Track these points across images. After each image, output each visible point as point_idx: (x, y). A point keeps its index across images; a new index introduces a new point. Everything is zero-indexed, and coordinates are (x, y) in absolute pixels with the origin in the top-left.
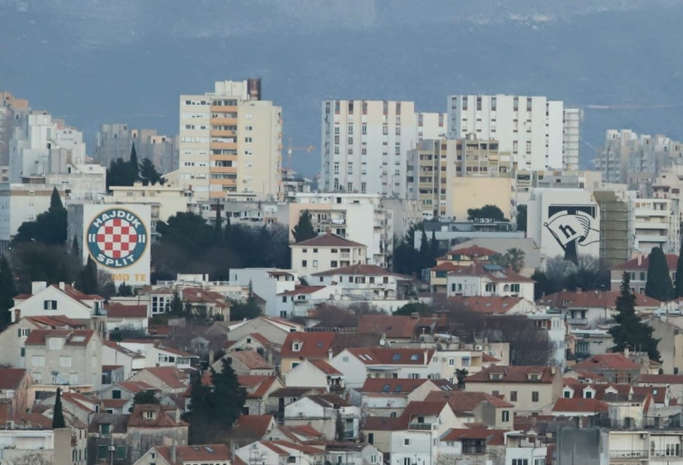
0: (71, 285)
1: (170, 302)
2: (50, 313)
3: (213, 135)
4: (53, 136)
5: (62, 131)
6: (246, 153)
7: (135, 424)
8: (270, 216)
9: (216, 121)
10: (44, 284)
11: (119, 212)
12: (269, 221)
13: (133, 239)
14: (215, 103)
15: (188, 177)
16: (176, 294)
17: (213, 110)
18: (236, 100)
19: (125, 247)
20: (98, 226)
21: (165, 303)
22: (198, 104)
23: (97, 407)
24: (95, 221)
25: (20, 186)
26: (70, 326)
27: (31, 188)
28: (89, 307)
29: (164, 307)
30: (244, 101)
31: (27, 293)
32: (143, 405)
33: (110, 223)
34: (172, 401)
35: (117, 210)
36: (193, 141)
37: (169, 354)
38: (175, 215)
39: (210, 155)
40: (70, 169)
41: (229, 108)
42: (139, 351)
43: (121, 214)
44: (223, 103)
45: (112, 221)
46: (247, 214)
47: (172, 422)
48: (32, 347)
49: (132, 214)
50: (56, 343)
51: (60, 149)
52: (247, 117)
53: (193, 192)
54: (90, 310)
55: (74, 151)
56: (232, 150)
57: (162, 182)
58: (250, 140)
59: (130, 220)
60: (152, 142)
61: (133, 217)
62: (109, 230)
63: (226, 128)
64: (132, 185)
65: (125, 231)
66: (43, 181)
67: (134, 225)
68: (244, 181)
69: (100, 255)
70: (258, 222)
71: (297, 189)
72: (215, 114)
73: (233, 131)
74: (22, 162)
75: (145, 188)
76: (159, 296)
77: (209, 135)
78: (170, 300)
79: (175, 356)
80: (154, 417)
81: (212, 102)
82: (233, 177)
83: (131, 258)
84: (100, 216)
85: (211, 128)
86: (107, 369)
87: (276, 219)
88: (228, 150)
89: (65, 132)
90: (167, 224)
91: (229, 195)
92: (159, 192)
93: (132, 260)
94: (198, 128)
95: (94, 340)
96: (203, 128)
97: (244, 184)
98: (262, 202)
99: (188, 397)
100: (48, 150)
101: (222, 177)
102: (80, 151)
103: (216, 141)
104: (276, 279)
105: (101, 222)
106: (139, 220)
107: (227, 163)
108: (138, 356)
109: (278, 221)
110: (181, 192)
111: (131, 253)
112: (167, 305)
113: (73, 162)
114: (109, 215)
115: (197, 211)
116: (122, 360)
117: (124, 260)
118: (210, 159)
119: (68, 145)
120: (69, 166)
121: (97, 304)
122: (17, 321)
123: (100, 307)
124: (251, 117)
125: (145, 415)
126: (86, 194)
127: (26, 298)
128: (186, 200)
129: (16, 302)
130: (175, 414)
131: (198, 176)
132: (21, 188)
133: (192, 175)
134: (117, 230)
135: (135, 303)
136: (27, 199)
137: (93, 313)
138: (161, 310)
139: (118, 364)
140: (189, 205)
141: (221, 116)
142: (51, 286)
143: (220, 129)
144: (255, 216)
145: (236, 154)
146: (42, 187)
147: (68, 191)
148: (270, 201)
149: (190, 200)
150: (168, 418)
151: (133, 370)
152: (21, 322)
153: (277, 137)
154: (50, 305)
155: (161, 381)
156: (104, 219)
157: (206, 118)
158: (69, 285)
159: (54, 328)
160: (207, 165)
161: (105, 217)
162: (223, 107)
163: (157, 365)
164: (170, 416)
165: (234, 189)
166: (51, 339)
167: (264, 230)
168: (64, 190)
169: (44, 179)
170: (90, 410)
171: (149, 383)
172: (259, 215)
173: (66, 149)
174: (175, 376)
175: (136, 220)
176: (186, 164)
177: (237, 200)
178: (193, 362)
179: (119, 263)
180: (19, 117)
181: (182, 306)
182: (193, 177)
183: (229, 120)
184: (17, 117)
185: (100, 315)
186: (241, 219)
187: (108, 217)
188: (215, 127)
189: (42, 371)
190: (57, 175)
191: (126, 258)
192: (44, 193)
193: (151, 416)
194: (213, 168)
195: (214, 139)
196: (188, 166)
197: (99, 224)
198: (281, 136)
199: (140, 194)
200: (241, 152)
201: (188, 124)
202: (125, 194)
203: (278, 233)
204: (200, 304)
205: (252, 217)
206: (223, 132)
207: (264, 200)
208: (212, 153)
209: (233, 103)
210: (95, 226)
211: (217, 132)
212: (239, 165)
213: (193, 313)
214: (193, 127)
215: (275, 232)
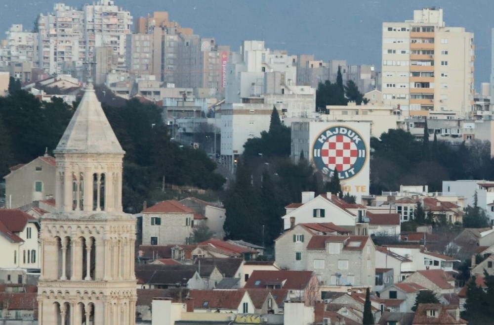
0: (336, 195)
1: (413, 211)
2: (319, 220)
3: (412, 59)
4: (267, 61)
5: (274, 56)
6: (443, 75)
7: (420, 322)
8: (469, 133)
9: (415, 46)
10: (313, 193)
11: (341, 129)
12: (468, 137)
13: (354, 153)
14: (414, 30)
15: (390, 97)
16: (419, 204)
17: (413, 36)
18: (433, 27)
19: (346, 161)
20: (322, 142)
21: (409, 211)
22: (399, 30)
23: (382, 306)
24: (320, 137)
25: (241, 105)
26: (338, 232)
27: (252, 107)
28: (354, 215)
29: (408, 215)
30: (440, 28)
31: (298, 202)
32: (426, 304)
33: (333, 139)
34: (447, 301)
35: (339, 128)
36: (394, 64)
37: (434, 258)
38: (387, 132)
39: (410, 77)
40: (283, 90)
41: (427, 34)
42: (407, 255)
43: (343, 131)
44: (421, 30)
45: (335, 137)
46: (448, 130)
47: (453, 320)
48: (314, 251)
49: (353, 131)
50: (334, 248)
51: (274, 72)
52: (443, 42)
53: (401, 111)
54: (355, 217)
55: (287, 74)
56: (430, 73)
57: (366, 102)
58: (446, 63)
59: (351, 136)
60: (310, 66)
61: (354, 134)
62: (332, 146)
63: (424, 52)
64: (346, 105)
65: (347, 146)
66: (262, 101)
67: (354, 141)
68: (441, 101)
69: (324, 168)
70: (457, 138)
71: (484, 108)
72: (414, 40)
73: (431, 55)
74: (239, 84)
75: (358, 107)
76: (403, 206)
77: (408, 59)
78: (414, 209)
79: (439, 260)
80: (437, 315)
81: (411, 28)
82: (431, 97)
83: (352, 171)
84: (324, 133)
85: (411, 53)
86: (379, 272)
87: (474, 135)
88: (426, 73)
89: (277, 57)
90: (380, 140)
91: (431, 114)
92: (371, 110)
93: (353, 173)
94: (399, 52)
95: (368, 246)
96: (403, 52)
97: (440, 104)
98: (461, 120)
99: (462, 297)
100: (263, 73)
101: (420, 97)
102: (292, 73)
103: (416, 64)
104: (486, 190)
105: (325, 138)
106: (359, 137)
107: (425, 85)
108: (406, 259)
109: (476, 137)
110: (391, 111)
111: (352, 166)
112: (411, 214)
113: (287, 84)
114: (332, 132)
115: (405, 128)
116: (392, 263)
117: (346, 173)
118: (410, 81)
119: (280, 68)
120: (283, 87)
121: (360, 212)
122: (293, 227)
123: (363, 215)
124: (446, 42)
125: (429, 313)
126: (302, 113)
127: (297, 207)
128: (395, 118)
129: (288, 210)
130: (455, 313)
131: (398, 97)
132: (242, 107)
133: (394, 95)
134: (340, 146)
135: (387, 212)
136: (248, 117)
137: (357, 220)
138: (405, 218)
139: (388, 267)
140: (398, 123)
141: (419, 41)
142: (320, 196)
143: (419, 53)
144: (455, 133)
145: (433, 76)
146: (261, 107)
147: (284, 111)
148: (468, 119)
149: (399, 119)
150: (449, 316)
151: (402, 273)
152: (295, 229)
153: (470, 60)
154: (319, 213)
155: (432, 283)
156: (328, 136)
157: (406, 44)
158: (334, 195)
159: (325, 234)
160: (407, 87)
161: (329, 133)
162: (421, 33)
163: (427, 268)
164: (450, 314)
165: (432, 108)
166: (330, 243)
167: (462, 146)
168: (281, 109)
169: (263, 99)
170: (376, 309)
171: (421, 284)
172: (458, 132)
173: (279, 72)
174: (443, 278)
175: (357, 136)
176: (388, 85)
177: (438, 118)
178: (456, 266)
179: (341, 176)
180: (189, 44)
181: (424, 215)
182: (394, 97)
183: (427, 46)
184: (187, 43)
185: (363, 222)
186: (442, 136)
187: (331, 134)
188: (414, 51)
189: (322, 273)
190: (272, 96)
191: (347, 171)
192: (263, 112)
193: (434, 315)
194: (412, 89)
195: (414, 63)
196: (389, 87)
197: (323, 140)
198: (473, 59)
199: (354, 112)
200: (437, 74)
201: (390, 48)
202: (340, 112)
203: (476, 148)
204: (441, 213)
205: (452, 134)
206: (421, 56)
207: (462, 118)
208: (411, 75)
209: (431, 30)
210: (320, 142)
211: (416, 56)
212: (436, 86)
213: (435, 221)
214: (394, 52)
215: (473, 147)
